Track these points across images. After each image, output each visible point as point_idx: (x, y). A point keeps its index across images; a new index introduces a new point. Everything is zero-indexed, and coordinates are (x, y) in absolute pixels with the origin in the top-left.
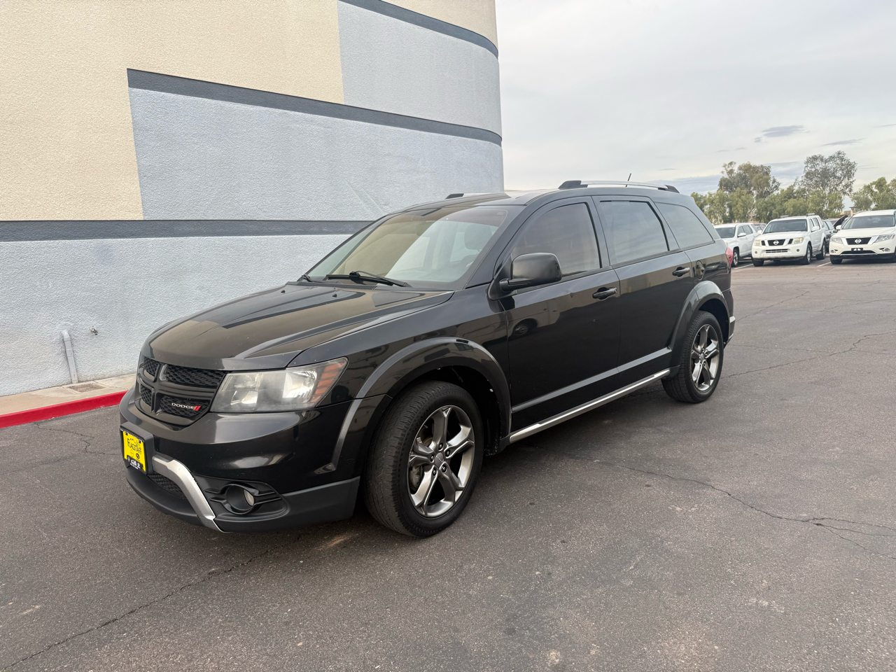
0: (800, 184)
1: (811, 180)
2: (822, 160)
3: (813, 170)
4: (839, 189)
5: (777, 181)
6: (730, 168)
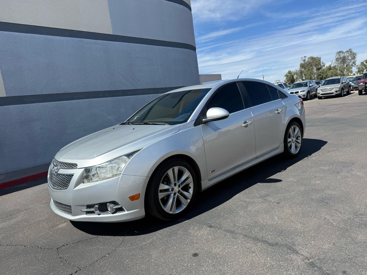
0: (334, 63)
1: (338, 61)
2: (343, 53)
3: (339, 57)
4: (350, 64)
5: (324, 63)
6: (304, 59)
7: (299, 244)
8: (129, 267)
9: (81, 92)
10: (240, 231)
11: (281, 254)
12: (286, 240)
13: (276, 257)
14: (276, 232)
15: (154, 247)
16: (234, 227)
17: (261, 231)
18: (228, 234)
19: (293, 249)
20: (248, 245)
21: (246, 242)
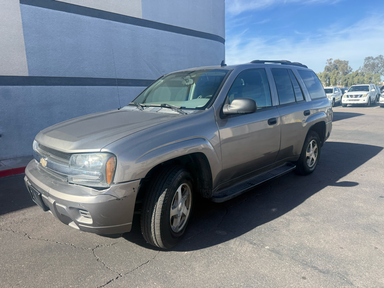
0: (362, 69)
1: (367, 68)
2: (372, 59)
3: (368, 63)
4: (379, 72)
5: (351, 68)
6: (330, 61)
7: (352, 274)
8: (173, 279)
9: (104, 78)
10: (285, 252)
11: (334, 284)
12: (338, 268)
13: (330, 286)
14: (325, 258)
15: (195, 259)
16: (278, 246)
17: (309, 255)
18: (274, 255)
19: (347, 279)
20: (297, 269)
21: (295, 265)
